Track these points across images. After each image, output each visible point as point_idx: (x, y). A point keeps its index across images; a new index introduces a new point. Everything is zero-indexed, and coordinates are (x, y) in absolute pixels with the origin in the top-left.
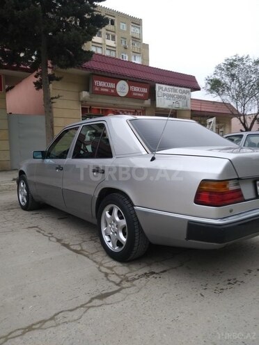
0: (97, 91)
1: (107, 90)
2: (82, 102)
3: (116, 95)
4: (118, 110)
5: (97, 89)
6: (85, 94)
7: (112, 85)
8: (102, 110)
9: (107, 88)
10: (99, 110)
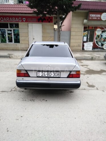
0: (90, 19)
1: (96, 18)
2: (84, 24)
3: (101, 20)
4: (103, 27)
5: (91, 18)
6: (85, 21)
7: (99, 16)
8: (94, 27)
9: (96, 17)
10: (93, 27)
